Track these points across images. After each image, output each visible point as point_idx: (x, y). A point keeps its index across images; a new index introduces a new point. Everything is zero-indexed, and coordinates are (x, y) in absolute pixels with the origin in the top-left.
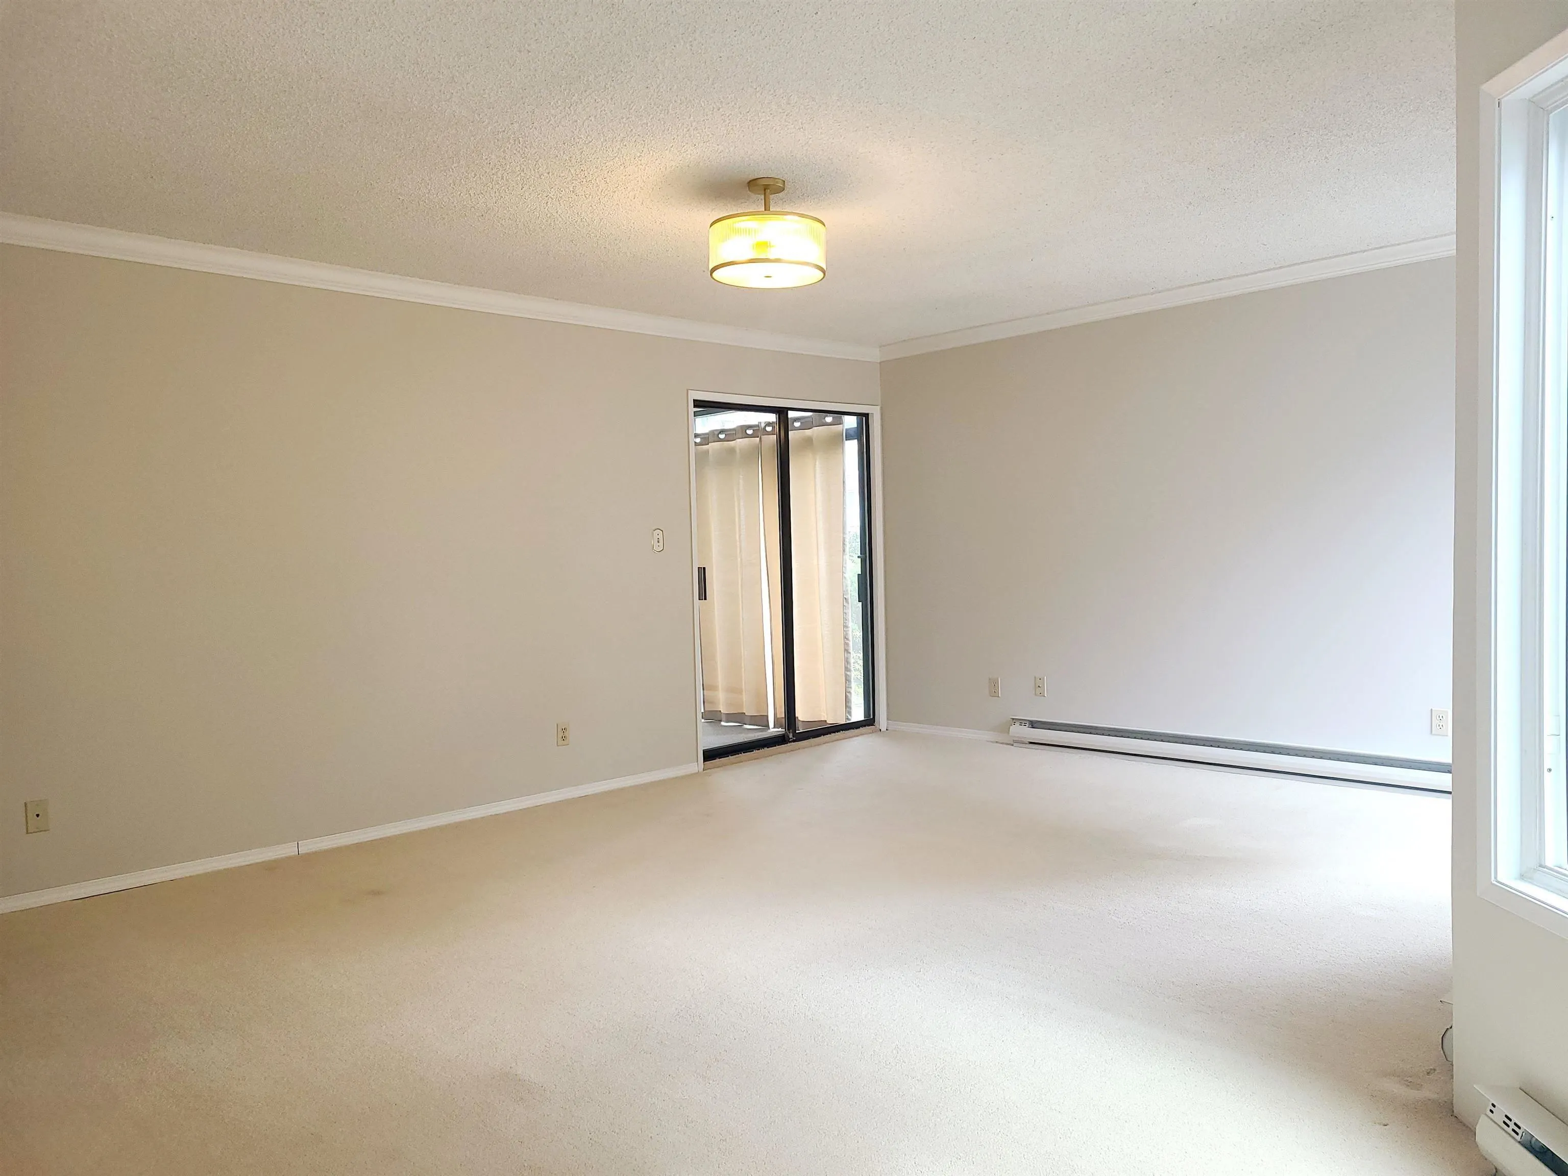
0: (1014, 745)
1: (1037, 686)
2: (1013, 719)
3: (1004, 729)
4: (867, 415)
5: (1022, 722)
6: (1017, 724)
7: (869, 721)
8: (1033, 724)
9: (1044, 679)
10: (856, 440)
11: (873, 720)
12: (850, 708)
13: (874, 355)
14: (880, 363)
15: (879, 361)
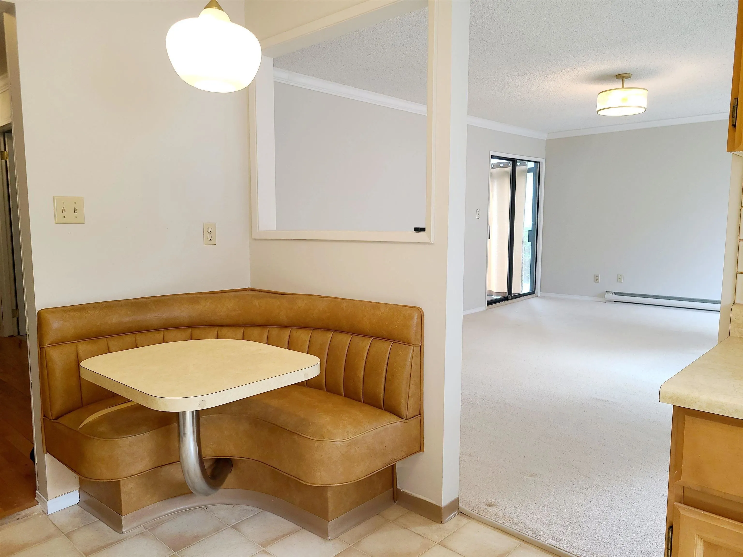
0: (606, 302)
1: (619, 278)
2: (606, 292)
3: (602, 295)
4: (539, 163)
5: (611, 293)
6: (609, 294)
7: (532, 292)
8: (616, 294)
9: (622, 275)
10: (533, 173)
11: (534, 292)
12: (522, 287)
13: (544, 137)
14: (546, 140)
15: (546, 139)
